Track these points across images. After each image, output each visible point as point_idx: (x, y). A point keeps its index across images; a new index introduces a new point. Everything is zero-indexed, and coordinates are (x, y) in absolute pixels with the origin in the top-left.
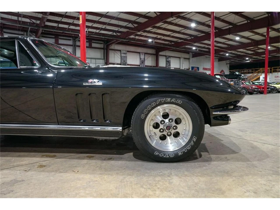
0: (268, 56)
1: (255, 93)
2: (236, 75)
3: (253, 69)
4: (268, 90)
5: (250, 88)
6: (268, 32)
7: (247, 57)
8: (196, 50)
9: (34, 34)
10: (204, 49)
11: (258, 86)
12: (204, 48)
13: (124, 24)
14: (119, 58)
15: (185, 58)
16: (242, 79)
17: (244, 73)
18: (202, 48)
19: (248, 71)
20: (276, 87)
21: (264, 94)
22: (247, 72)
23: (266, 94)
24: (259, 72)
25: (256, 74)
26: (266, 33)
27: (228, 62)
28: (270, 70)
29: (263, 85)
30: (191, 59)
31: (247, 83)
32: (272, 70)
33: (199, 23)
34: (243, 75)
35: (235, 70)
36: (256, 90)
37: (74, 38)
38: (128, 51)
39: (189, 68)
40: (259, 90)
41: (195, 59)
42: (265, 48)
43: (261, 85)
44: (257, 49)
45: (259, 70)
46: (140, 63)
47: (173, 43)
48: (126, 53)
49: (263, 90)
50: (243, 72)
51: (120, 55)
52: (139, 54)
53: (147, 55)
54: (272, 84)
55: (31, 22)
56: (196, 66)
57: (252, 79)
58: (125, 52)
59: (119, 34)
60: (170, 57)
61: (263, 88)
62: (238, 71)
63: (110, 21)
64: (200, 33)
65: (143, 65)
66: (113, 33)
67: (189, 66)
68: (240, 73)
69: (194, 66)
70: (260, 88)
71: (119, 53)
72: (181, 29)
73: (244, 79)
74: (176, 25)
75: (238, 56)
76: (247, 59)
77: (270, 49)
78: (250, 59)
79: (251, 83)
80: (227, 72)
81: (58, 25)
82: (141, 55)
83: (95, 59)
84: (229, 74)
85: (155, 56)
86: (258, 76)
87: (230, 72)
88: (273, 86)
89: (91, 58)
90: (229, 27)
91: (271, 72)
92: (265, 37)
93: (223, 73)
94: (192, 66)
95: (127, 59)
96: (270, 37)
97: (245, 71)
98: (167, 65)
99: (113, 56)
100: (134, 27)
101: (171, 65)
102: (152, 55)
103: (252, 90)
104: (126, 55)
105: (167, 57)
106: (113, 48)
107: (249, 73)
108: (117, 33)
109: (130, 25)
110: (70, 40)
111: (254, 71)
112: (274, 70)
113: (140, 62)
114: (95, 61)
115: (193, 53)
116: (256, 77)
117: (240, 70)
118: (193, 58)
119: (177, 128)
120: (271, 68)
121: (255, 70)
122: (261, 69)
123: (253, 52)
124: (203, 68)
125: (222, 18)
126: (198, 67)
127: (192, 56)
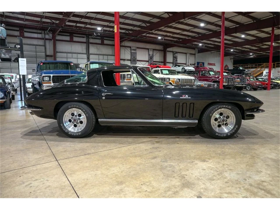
0: (272, 51)
1: (259, 89)
2: (240, 70)
3: (256, 64)
4: (271, 86)
5: (255, 85)
6: (273, 31)
7: (251, 52)
8: (203, 46)
9: (51, 32)
10: (210, 46)
11: (262, 82)
12: (211, 44)
13: (138, 23)
14: (129, 54)
15: (191, 54)
16: (246, 74)
17: (248, 68)
18: (209, 45)
19: (252, 66)
20: (278, 83)
21: (268, 90)
22: (250, 67)
23: (269, 90)
24: (262, 67)
25: (259, 69)
26: (271, 31)
27: (232, 57)
28: (273, 65)
29: (266, 82)
30: (197, 55)
31: (252, 80)
32: (276, 65)
33: (208, 23)
34: (246, 70)
35: (239, 65)
36: (260, 86)
37: (88, 36)
38: (138, 48)
39: (195, 63)
40: (263, 86)
41: (200, 54)
42: (270, 45)
43: (264, 81)
44: (261, 45)
45: (263, 65)
46: (149, 59)
47: (181, 40)
48: (136, 50)
49: (267, 86)
50: (246, 66)
51: (130, 51)
52: (148, 50)
53: (155, 51)
54: (275, 80)
55: (52, 22)
56: (201, 62)
57: (255, 74)
58: (134, 48)
59: (131, 32)
60: (177, 52)
61: (267, 84)
62: (242, 66)
63: (125, 20)
64: (208, 32)
65: (151, 61)
66: (126, 31)
67: (195, 62)
68: (243, 68)
69: (200, 62)
70: (264, 84)
71: (129, 49)
72: (190, 28)
73: (248, 74)
74: (187, 24)
75: (243, 52)
76: (251, 54)
77: (274, 45)
78: (253, 55)
79: (255, 79)
80: (231, 67)
81: (76, 24)
82: (150, 51)
83: (107, 55)
84: (232, 69)
85: (163, 52)
86: (261, 71)
87: (233, 67)
88: (276, 82)
89: (103, 55)
90: (236, 27)
91: (274, 67)
92: (270, 35)
93: (227, 67)
94: (198, 61)
95: (137, 55)
96: (275, 35)
97: (249, 66)
98: (174, 61)
99: (124, 52)
100: (146, 26)
101: (178, 61)
102: (160, 51)
103: (257, 86)
104: (136, 52)
105: (174, 53)
106: (124, 45)
107: (252, 68)
108: (129, 32)
109: (144, 25)
110: (84, 37)
111: (257, 66)
112: (277, 65)
113: (149, 57)
114: (107, 57)
115: (199, 49)
116: (259, 72)
117: (244, 65)
118: (199, 54)
119: (227, 121)
120: (274, 63)
121: (259, 65)
122: (265, 64)
123: (257, 48)
124: (208, 63)
125: (230, 18)
126: (203, 62)
127: (197, 51)
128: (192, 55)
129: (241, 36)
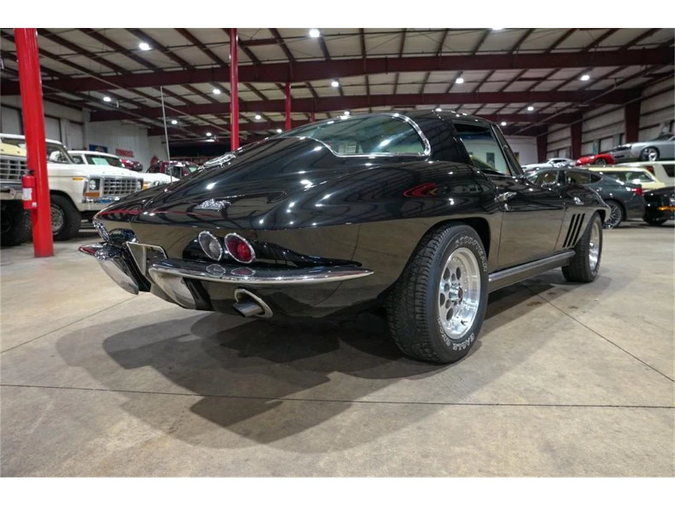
8: (112, 104)
12: (131, 101)
15: (72, 122)
30: (88, 125)
39: (85, 149)
41: (97, 124)
56: (99, 145)
64: (144, 67)
67: (84, 143)
69: (96, 144)
76: (209, 134)
78: (214, 137)
94: (92, 143)
115: (94, 111)
118: (94, 123)
124: (117, 151)
125: (208, 46)
126: (104, 146)
127: (89, 115)
128: (74, 124)
129: (212, 90)
